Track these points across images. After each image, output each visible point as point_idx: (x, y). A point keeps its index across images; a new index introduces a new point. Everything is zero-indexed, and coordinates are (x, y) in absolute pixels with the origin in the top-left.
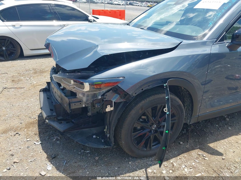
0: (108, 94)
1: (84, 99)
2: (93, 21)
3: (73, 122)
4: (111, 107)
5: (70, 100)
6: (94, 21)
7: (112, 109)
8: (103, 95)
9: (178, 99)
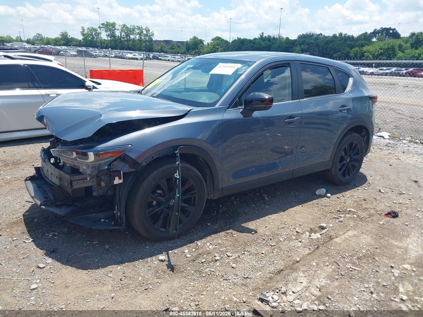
0: (115, 163)
1: (88, 172)
2: (92, 87)
3: (75, 206)
4: (120, 178)
5: (72, 177)
6: (94, 87)
7: (121, 181)
8: (110, 165)
9: (195, 169)
